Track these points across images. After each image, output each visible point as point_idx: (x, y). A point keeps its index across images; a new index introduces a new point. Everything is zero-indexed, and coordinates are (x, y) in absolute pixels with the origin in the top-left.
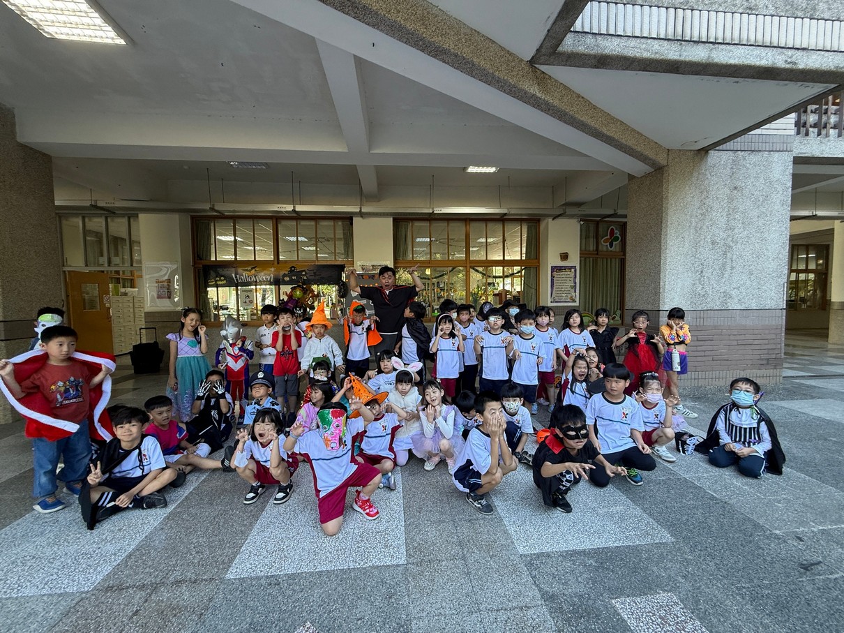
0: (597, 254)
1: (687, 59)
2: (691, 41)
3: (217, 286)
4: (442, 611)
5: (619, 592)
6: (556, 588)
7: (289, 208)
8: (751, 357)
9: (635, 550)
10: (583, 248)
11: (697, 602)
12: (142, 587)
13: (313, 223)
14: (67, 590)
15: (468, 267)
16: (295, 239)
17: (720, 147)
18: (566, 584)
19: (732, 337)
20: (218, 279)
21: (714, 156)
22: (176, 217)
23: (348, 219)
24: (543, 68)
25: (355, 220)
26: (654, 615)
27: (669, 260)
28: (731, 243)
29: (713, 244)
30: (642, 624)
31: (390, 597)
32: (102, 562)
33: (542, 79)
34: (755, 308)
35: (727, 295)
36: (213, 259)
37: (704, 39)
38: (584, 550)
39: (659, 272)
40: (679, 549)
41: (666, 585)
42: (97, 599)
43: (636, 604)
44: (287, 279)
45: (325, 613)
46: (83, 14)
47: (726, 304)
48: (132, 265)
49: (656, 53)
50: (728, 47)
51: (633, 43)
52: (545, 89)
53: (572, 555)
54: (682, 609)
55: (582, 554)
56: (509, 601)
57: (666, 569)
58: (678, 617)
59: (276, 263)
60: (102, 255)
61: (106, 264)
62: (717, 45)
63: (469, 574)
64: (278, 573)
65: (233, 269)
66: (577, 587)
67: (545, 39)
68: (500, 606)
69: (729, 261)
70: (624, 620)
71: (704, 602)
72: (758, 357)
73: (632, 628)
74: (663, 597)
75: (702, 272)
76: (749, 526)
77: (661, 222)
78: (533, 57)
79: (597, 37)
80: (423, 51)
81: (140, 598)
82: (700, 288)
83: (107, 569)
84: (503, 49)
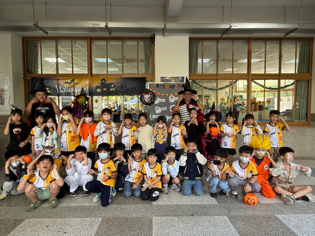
7: (102, 25)
13: (119, 43)
15: (250, 80)
22: (8, 36)
23: (149, 39)
36: (40, 73)
44: (99, 90)
59: (90, 75)
65: (56, 82)
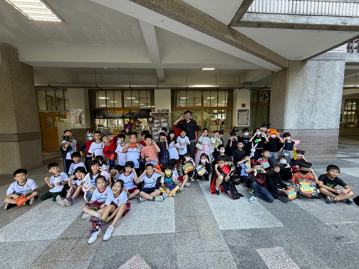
0: (258, 104)
1: (297, 23)
2: (299, 15)
3: (99, 118)
4: (189, 251)
5: (260, 246)
6: (234, 244)
7: (128, 86)
8: (323, 149)
9: (268, 230)
10: (252, 101)
11: (291, 251)
12: (75, 238)
13: (138, 92)
14: (47, 239)
15: (203, 110)
16: (130, 98)
17: (313, 59)
18: (238, 242)
19: (315, 141)
20: (100, 115)
21: (309, 63)
22: (82, 90)
23: (152, 91)
24: (234, 28)
25: (156, 91)
26: (273, 255)
27: (288, 108)
28: (316, 101)
29: (308, 101)
30: (268, 259)
31: (169, 245)
32: (59, 228)
33: (234, 33)
34: (325, 129)
35: (313, 123)
36: (97, 107)
37: (305, 14)
38: (247, 229)
39: (284, 113)
40: (286, 230)
41: (279, 244)
42: (58, 242)
43: (266, 251)
44: (128, 116)
45: (144, 250)
46: (44, 10)
47: (313, 127)
48: (65, 110)
49: (283, 20)
50: (316, 17)
51: (273, 16)
52: (235, 37)
53: (241, 231)
54: (285, 253)
55: (246, 231)
56: (215, 248)
57: (279, 238)
58: (283, 257)
59: (123, 108)
60: (53, 106)
61: (55, 109)
62: (311, 16)
63: (200, 237)
64: (126, 235)
65: (106, 112)
66: (243, 244)
67: (235, 16)
68: (212, 250)
69: (315, 108)
70: (261, 257)
71: (294, 251)
72: (326, 149)
73: (264, 260)
74: (277, 248)
75: (302, 113)
76: (316, 221)
77: (285, 92)
78: (230, 24)
79: (258, 14)
80: (183, 23)
81: (74, 243)
82: (301, 120)
83: (61, 231)
84: (217, 20)
